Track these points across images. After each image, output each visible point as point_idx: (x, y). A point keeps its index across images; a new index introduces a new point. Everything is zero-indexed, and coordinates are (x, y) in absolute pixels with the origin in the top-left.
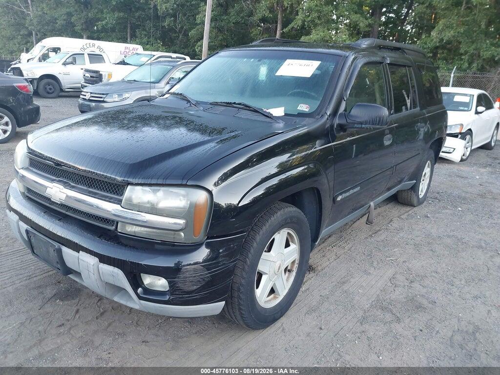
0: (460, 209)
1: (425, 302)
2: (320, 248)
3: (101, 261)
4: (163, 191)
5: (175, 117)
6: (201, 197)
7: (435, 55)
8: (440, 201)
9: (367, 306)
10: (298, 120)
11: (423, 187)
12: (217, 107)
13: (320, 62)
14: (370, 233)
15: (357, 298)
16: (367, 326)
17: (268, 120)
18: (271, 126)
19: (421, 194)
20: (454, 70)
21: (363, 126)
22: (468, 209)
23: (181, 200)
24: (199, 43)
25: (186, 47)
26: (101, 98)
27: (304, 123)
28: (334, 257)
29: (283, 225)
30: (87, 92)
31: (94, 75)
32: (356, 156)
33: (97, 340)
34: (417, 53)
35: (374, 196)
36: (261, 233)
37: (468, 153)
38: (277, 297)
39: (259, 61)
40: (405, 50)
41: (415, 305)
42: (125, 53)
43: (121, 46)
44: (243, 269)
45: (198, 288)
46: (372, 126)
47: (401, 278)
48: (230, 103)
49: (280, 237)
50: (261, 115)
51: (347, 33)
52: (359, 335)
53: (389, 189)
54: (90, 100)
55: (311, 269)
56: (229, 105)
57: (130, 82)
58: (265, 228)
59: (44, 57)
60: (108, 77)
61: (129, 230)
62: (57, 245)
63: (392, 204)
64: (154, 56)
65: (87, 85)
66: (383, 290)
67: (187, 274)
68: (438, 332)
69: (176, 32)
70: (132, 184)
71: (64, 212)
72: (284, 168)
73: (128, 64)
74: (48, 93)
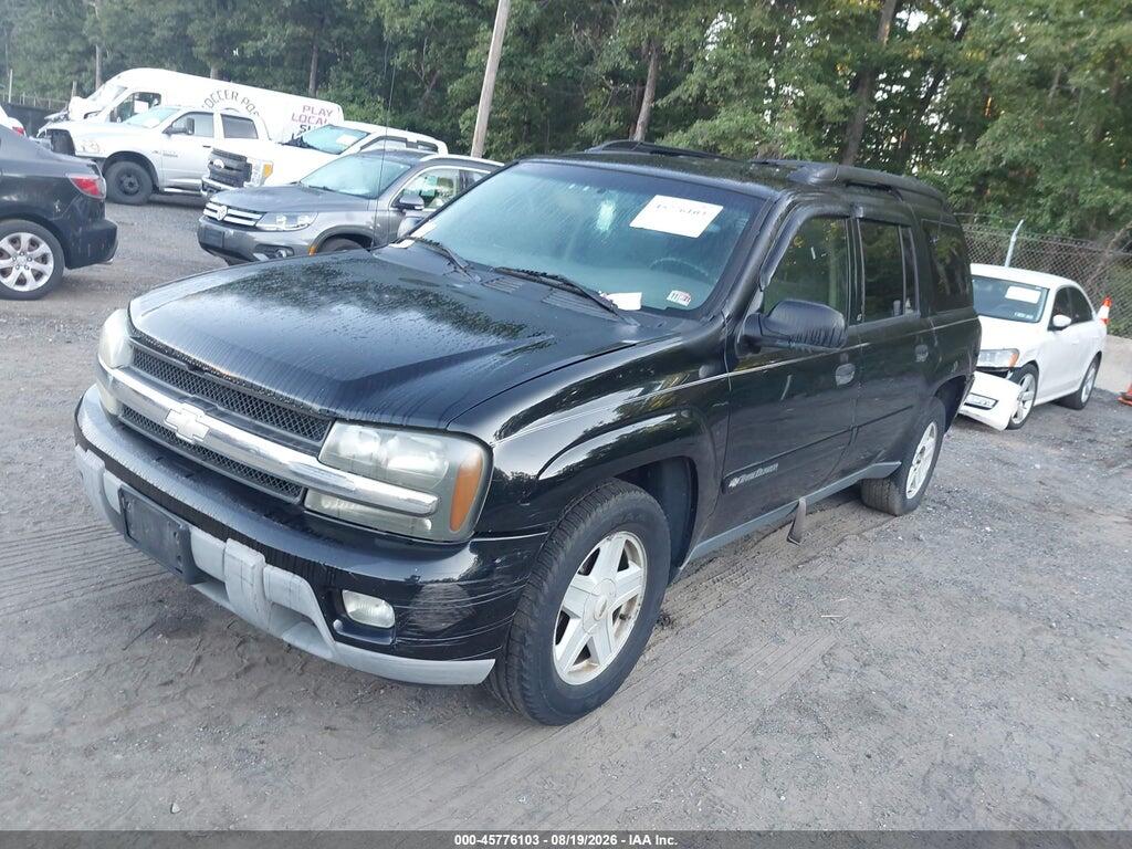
0: (988, 529)
1: (885, 705)
2: (688, 581)
3: (269, 561)
4: (400, 438)
5: (424, 294)
6: (470, 455)
7: (981, 190)
8: (949, 508)
9: (770, 703)
10: (665, 321)
11: (916, 476)
12: (509, 280)
13: (721, 208)
14: (796, 561)
15: (752, 685)
16: (763, 739)
17: (608, 316)
18: (613, 328)
19: (912, 491)
20: (1018, 227)
21: (793, 345)
22: (1006, 532)
23: (431, 458)
24: (468, 112)
25: (438, 115)
26: (250, 219)
27: (677, 329)
28: (716, 601)
29: (618, 525)
30: (220, 205)
31: (234, 164)
32: (790, 396)
33: (239, 717)
34: (924, 198)
35: (810, 485)
36: (576, 535)
37: (1025, 413)
38: (594, 667)
39: (599, 192)
40: (900, 191)
41: (864, 709)
42: (303, 118)
43: (296, 103)
44: (536, 602)
45: (449, 627)
46: (810, 347)
47: (844, 654)
48: (536, 274)
49: (610, 548)
50: (593, 303)
51: (797, 122)
52: (747, 753)
53: (845, 473)
54: (224, 223)
55: (665, 621)
56: (532, 277)
57: (313, 190)
58: (584, 527)
59: (123, 112)
60: (264, 172)
61: (326, 507)
62: (182, 524)
63: (847, 505)
64: (368, 134)
65: (223, 186)
66: (807, 676)
67: (433, 597)
68: (901, 761)
69: (417, 80)
70: (343, 420)
71: (199, 461)
72: (630, 414)
73: (309, 147)
74: (126, 193)
